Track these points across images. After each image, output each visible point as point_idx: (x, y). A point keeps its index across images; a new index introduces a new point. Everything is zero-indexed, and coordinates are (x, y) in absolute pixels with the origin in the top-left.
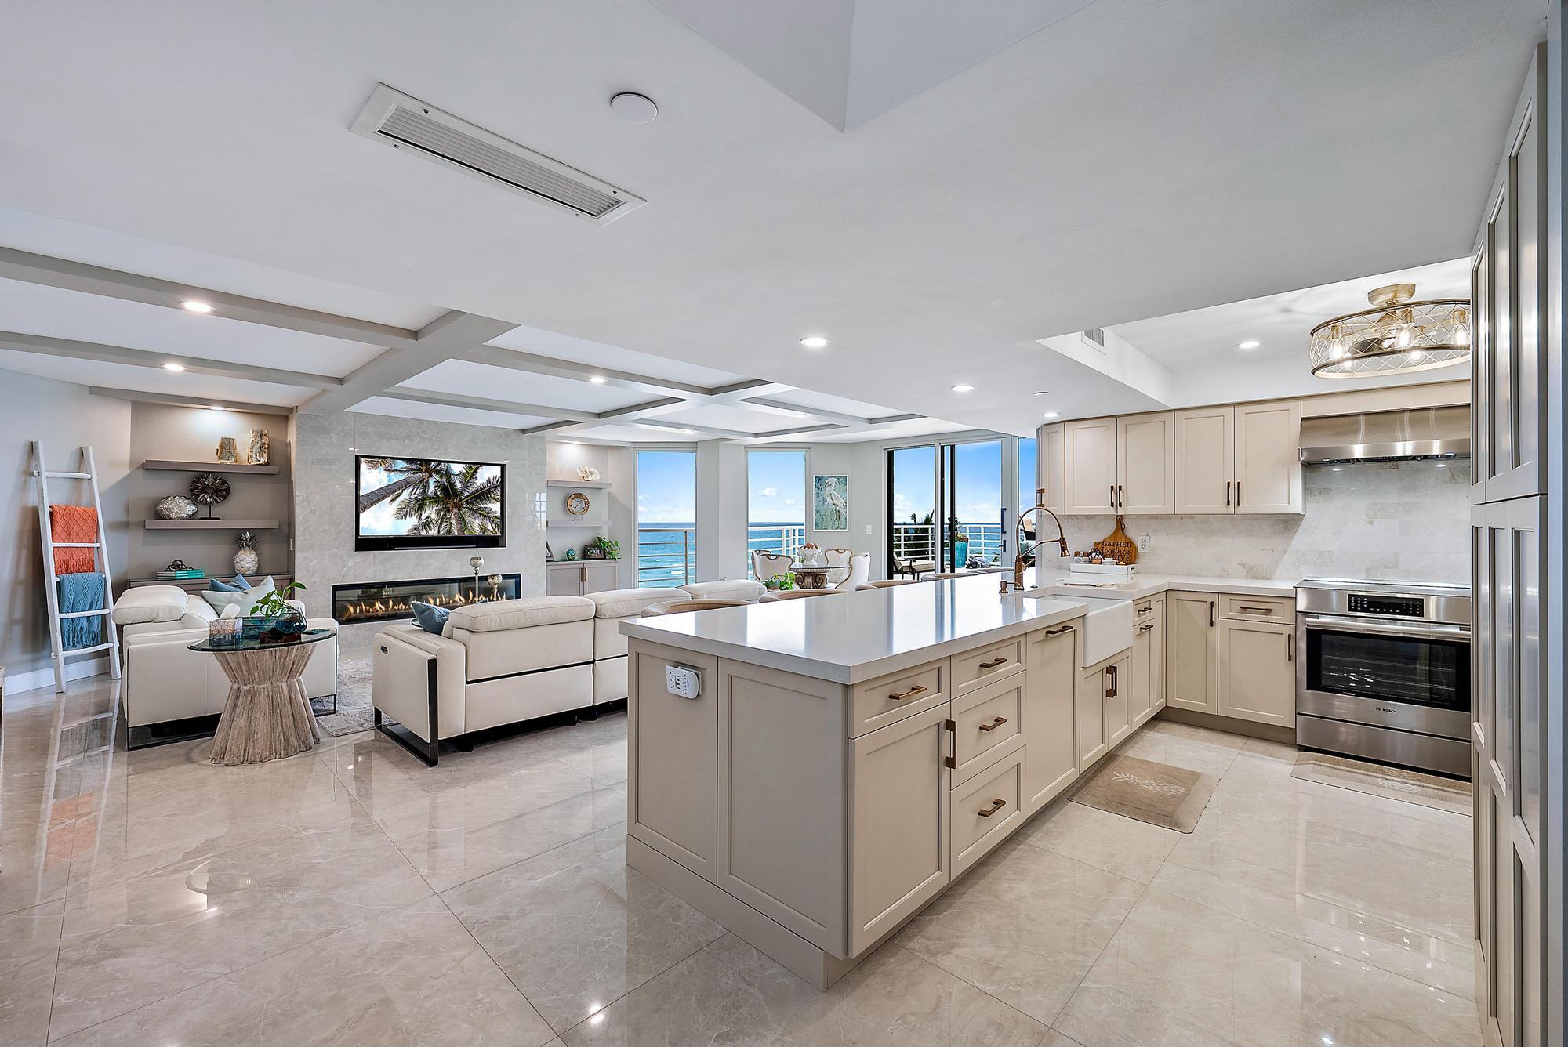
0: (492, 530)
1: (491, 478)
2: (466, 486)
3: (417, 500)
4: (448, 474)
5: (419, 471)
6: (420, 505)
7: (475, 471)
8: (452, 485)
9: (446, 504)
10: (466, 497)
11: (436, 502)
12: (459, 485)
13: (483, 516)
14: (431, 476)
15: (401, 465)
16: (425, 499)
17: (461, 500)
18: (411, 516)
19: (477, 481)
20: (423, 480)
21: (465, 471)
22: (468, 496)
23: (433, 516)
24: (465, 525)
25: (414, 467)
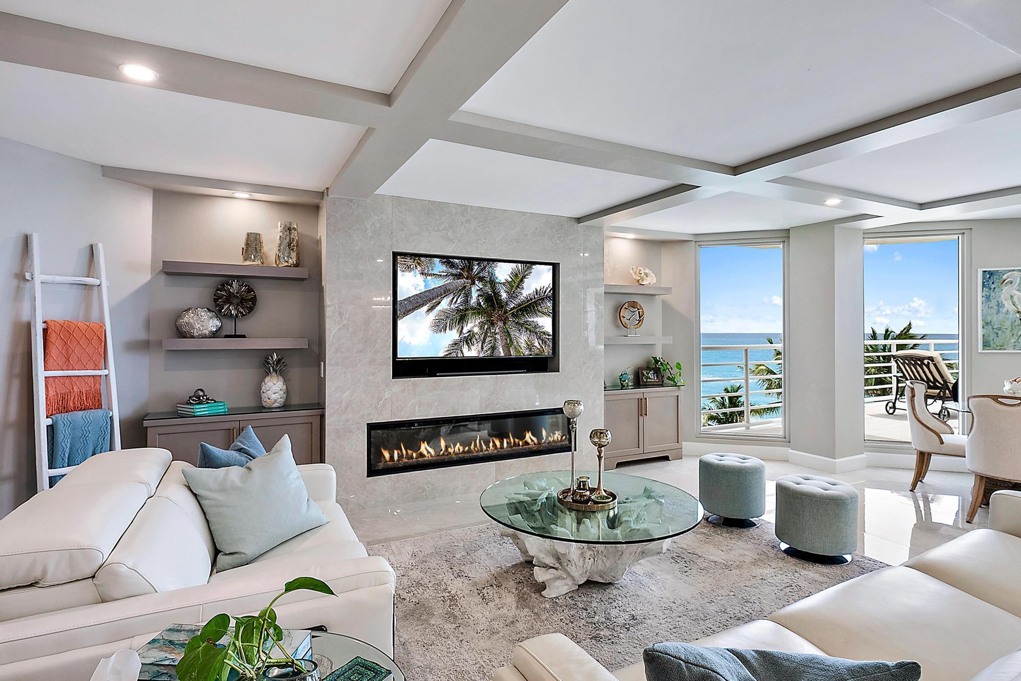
0: (539, 347)
1: (538, 289)
2: (512, 295)
3: (458, 310)
4: (493, 282)
5: (459, 276)
6: (461, 317)
7: (522, 281)
8: (497, 295)
9: (490, 316)
10: (512, 309)
11: (479, 313)
12: (504, 295)
13: (530, 331)
14: (473, 283)
15: (439, 267)
16: (467, 310)
17: (506, 312)
18: (451, 329)
19: (523, 291)
20: (465, 287)
21: (510, 280)
22: (514, 308)
23: (476, 330)
24: (511, 340)
25: (454, 271)
